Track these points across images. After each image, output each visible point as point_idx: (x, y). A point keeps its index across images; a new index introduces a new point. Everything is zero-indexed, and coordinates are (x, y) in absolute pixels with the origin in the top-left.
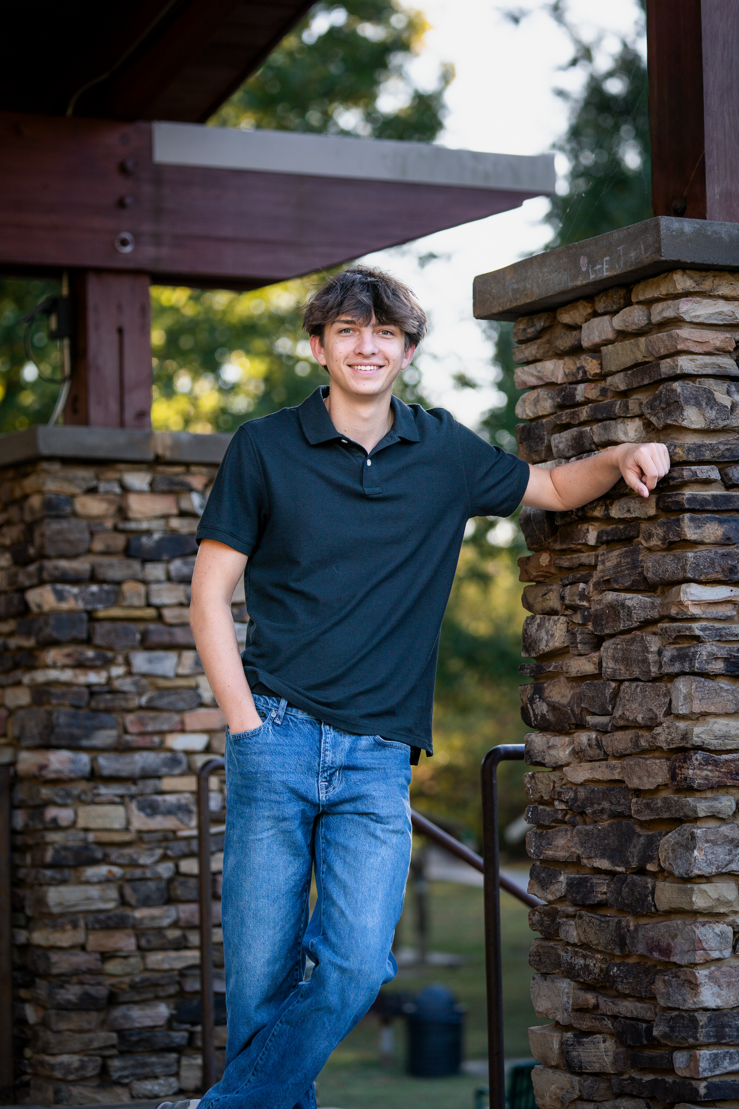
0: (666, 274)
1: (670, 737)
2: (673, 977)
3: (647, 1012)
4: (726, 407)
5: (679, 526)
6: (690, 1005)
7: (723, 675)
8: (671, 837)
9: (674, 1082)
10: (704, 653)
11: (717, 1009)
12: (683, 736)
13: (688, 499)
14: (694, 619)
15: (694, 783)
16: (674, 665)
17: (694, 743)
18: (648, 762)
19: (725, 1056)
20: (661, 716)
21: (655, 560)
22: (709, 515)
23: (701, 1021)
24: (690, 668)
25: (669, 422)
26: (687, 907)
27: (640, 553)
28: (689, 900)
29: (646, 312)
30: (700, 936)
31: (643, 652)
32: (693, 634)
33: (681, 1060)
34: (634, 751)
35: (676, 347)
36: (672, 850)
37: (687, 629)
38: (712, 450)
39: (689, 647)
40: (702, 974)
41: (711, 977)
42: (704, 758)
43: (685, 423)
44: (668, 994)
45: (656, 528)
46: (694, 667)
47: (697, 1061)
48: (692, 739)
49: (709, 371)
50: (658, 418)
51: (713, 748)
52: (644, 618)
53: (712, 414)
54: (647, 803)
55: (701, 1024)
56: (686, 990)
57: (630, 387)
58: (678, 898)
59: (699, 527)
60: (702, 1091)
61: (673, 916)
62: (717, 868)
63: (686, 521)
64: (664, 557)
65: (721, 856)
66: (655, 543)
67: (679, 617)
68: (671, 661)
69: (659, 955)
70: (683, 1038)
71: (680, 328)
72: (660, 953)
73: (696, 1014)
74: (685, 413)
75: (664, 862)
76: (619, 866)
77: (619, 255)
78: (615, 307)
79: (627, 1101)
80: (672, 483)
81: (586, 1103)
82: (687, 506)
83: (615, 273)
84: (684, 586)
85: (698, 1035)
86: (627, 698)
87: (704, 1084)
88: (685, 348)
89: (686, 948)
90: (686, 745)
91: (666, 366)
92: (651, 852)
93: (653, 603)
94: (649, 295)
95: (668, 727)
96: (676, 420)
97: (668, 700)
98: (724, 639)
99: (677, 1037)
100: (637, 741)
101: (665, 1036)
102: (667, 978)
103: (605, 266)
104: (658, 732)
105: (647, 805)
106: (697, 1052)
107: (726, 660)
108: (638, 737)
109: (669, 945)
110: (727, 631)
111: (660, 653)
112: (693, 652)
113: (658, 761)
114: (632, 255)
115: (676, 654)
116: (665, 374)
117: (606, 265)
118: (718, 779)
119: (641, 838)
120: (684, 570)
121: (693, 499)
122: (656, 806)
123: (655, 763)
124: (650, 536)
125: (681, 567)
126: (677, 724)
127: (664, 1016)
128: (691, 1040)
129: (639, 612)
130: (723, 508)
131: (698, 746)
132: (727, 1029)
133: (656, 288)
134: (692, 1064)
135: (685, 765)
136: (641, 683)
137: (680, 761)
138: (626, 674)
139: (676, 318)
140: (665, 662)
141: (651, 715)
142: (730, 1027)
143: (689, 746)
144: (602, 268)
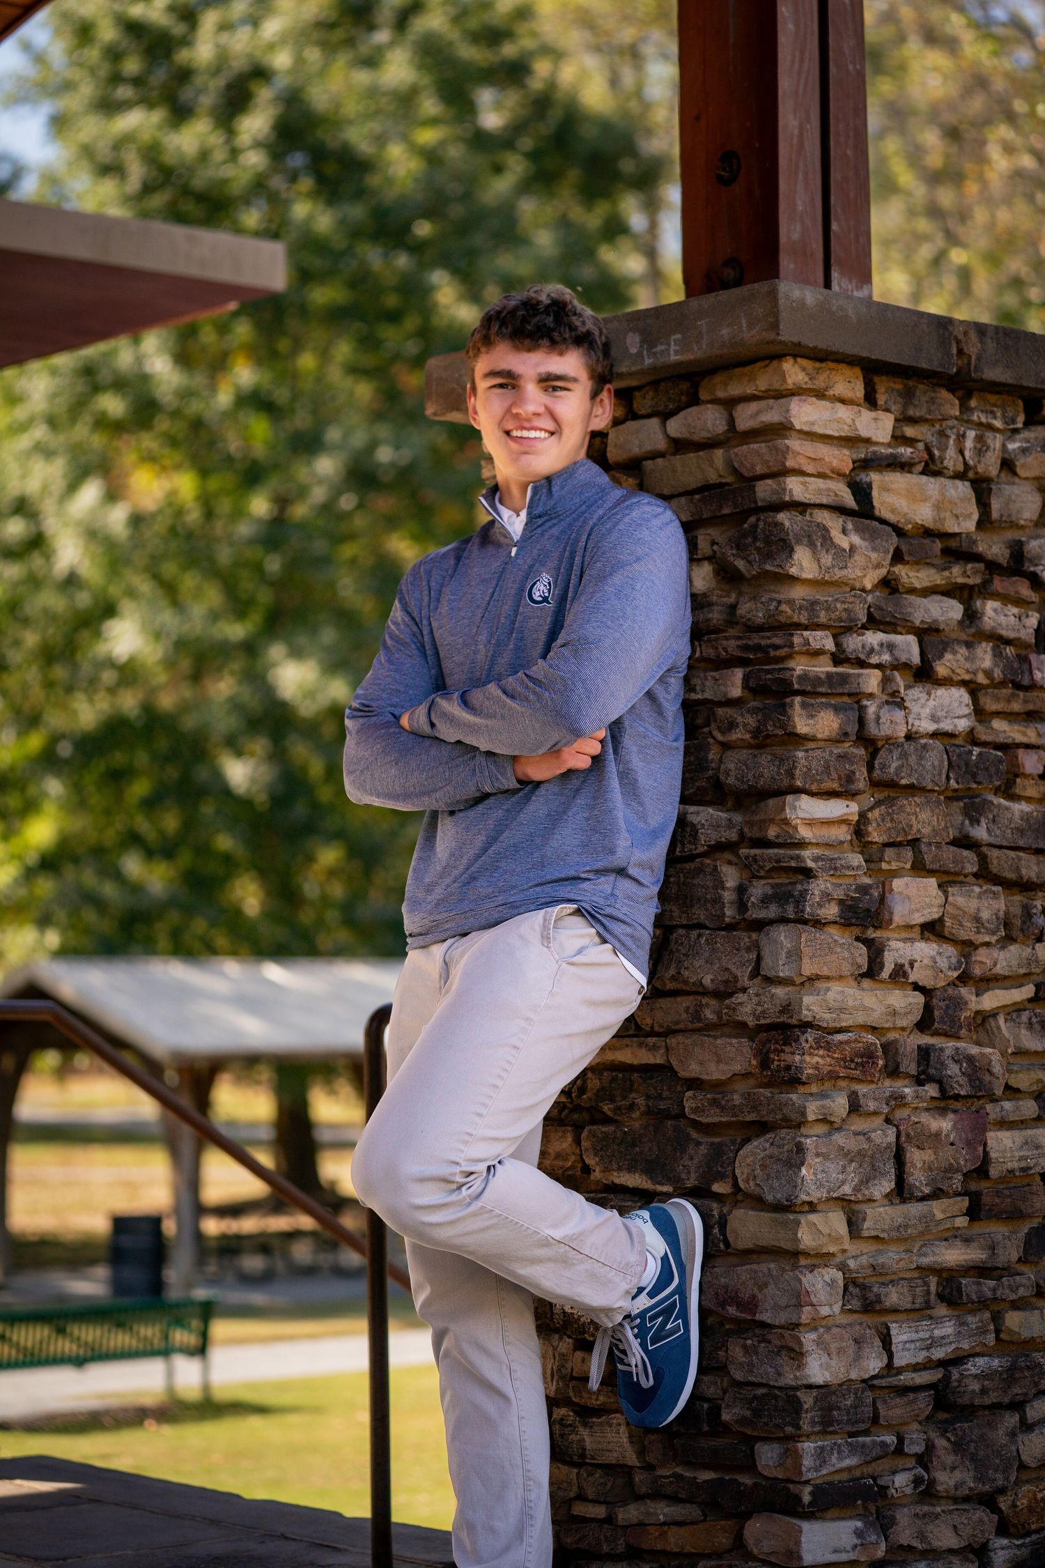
0: (767, 362)
1: (760, 1008)
2: (759, 1342)
3: (709, 1388)
4: (844, 550)
5: (784, 713)
6: (788, 1379)
7: (835, 923)
8: (757, 1147)
9: (756, 1485)
10: (816, 892)
11: (825, 1386)
12: (784, 1007)
13: (799, 677)
14: (802, 844)
15: (802, 1073)
16: (767, 907)
17: (803, 1017)
18: (719, 1041)
19: (832, 1449)
20: (746, 979)
21: (739, 760)
22: (824, 700)
23: (805, 1403)
24: (796, 913)
25: (768, 567)
26: (787, 1246)
27: (710, 750)
28: (791, 1237)
29: (725, 415)
30: (807, 1286)
31: (715, 887)
32: (803, 865)
33: (769, 1455)
34: (691, 1026)
35: (784, 463)
36: (760, 1166)
37: (792, 858)
38: (828, 609)
39: (795, 883)
40: (808, 1339)
41: (819, 1343)
42: (815, 1038)
43: (793, 571)
44: (751, 1364)
45: (742, 715)
46: (803, 911)
47: (797, 1457)
48: (800, 1012)
49: (824, 501)
50: (749, 562)
51: (825, 1025)
52: (716, 840)
53: (827, 559)
54: (714, 1099)
55: (806, 1407)
56: (784, 1361)
57: (697, 517)
58: (770, 1232)
59: (812, 716)
60: (807, 1498)
61: (764, 1257)
62: (828, 1192)
63: (797, 707)
64: (755, 756)
65: (834, 1175)
66: (739, 736)
67: (780, 840)
68: (763, 902)
69: (737, 1310)
70: (778, 1426)
71: (785, 437)
72: (738, 1308)
73: (798, 1393)
74: (796, 557)
75: (747, 1181)
76: (662, 1184)
77: (700, 332)
78: (671, 406)
79: (669, 1506)
80: (772, 653)
81: (591, 1504)
82: (796, 686)
83: (692, 357)
84: (789, 798)
85: (801, 1423)
86: (683, 951)
87: (808, 1489)
88: (796, 466)
89: (783, 1302)
90: (789, 1021)
91: (764, 490)
92: (722, 1166)
93: (730, 820)
94: (735, 390)
95: (757, 995)
96: (781, 566)
97: (755, 956)
98: (839, 873)
99: (766, 1424)
100: (697, 1011)
101: (743, 1421)
102: (749, 1342)
103: (673, 347)
104: (739, 1001)
105: (714, 1103)
106: (799, 1444)
107: (841, 902)
108: (700, 1006)
109: (754, 1297)
110: (843, 862)
111: (741, 890)
112: (800, 891)
113: (734, 1041)
114: (724, 332)
115: (770, 892)
116: (764, 500)
117: (675, 344)
118: (829, 1068)
119: (702, 1147)
120: (792, 776)
121: (804, 677)
122: (730, 1103)
123: (731, 1044)
124: (732, 725)
125: (785, 770)
126: (773, 991)
127: (739, 1393)
128: (789, 1429)
129: (709, 832)
130: (838, 691)
131: (808, 1022)
132: (835, 1413)
133: (749, 381)
134: (789, 1461)
135: (787, 1049)
136: (708, 932)
137: (777, 1043)
138: (680, 917)
139: (781, 424)
140: (753, 903)
141: (727, 976)
142: (839, 1409)
143: (794, 1021)
144: (668, 350)
